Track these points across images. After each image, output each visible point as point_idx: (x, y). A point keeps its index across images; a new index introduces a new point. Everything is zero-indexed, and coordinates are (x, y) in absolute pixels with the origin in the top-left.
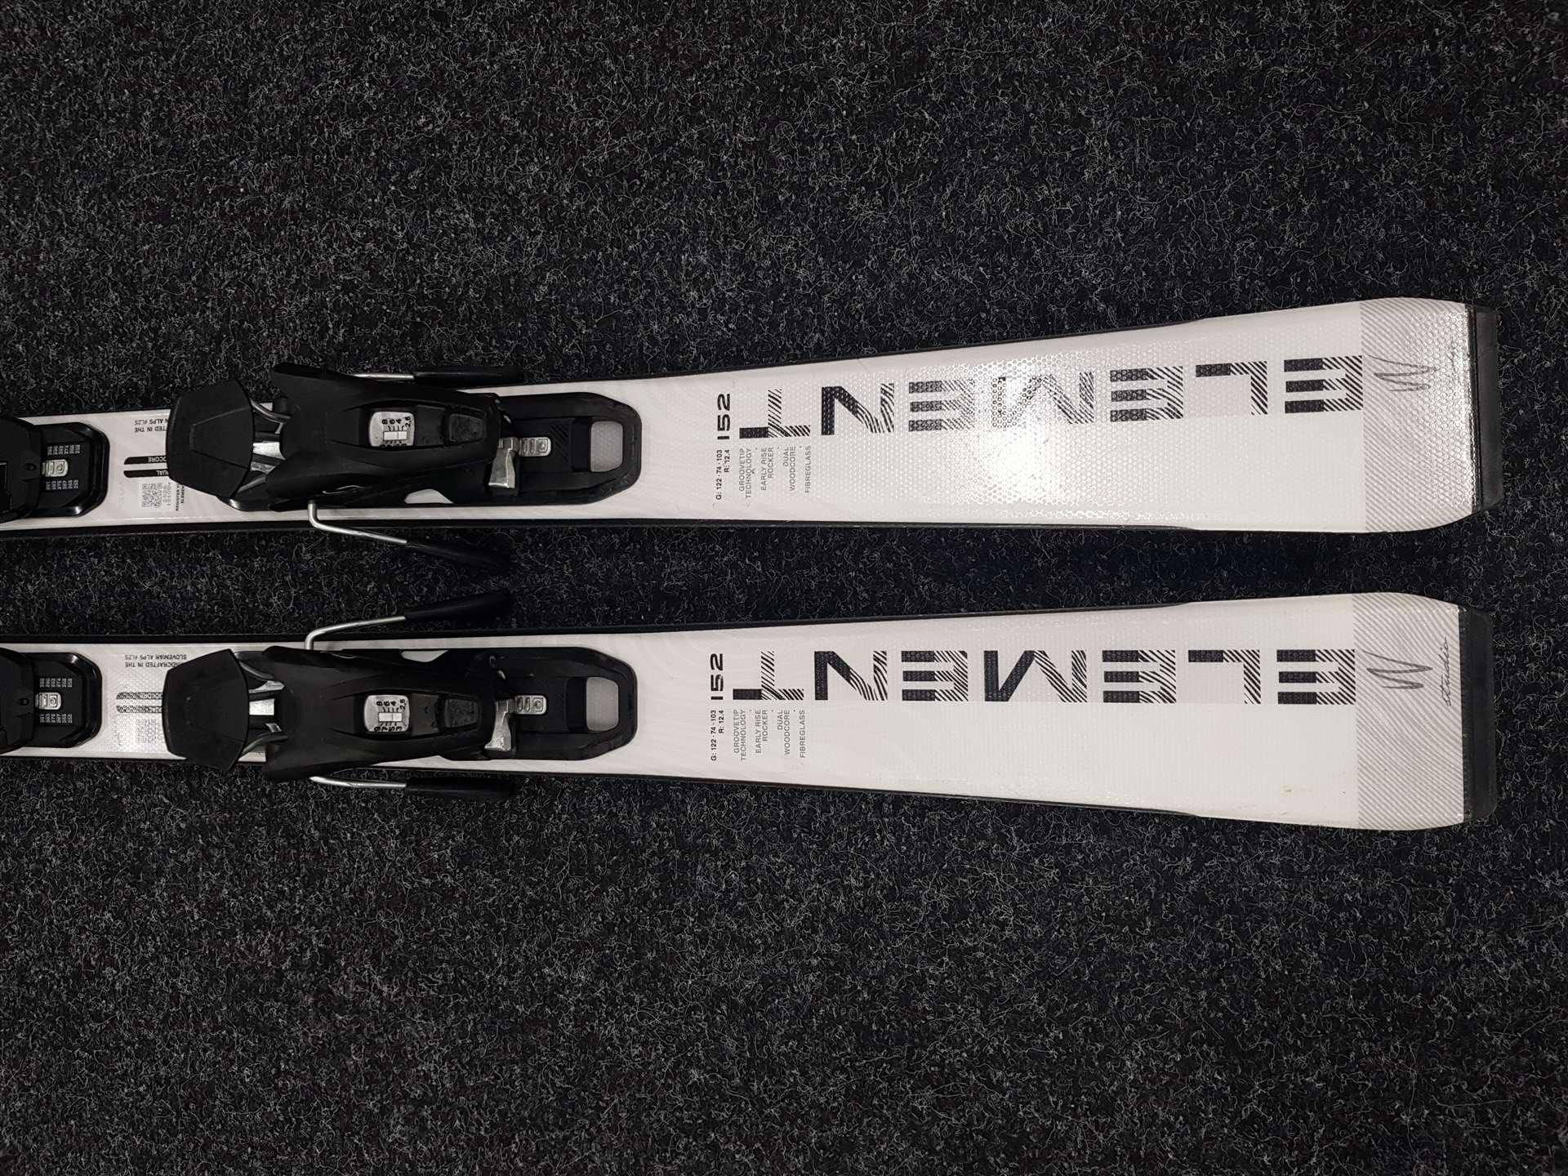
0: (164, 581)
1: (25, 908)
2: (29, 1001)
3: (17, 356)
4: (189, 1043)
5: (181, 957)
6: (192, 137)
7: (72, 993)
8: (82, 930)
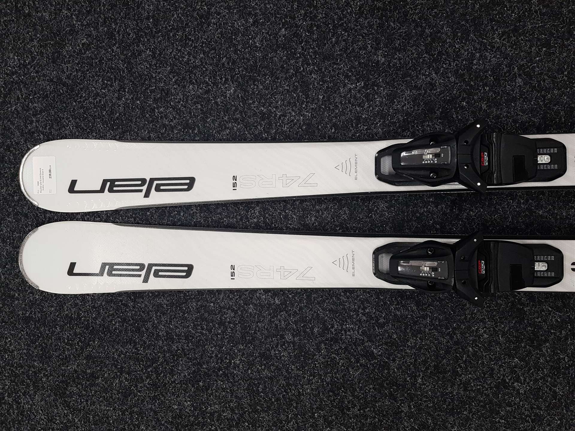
0: (550, 210)
1: (468, 356)
2: (469, 398)
3: (462, 107)
4: (563, 416)
5: (558, 378)
6: (562, 7)
7: (496, 395)
8: (501, 366)
